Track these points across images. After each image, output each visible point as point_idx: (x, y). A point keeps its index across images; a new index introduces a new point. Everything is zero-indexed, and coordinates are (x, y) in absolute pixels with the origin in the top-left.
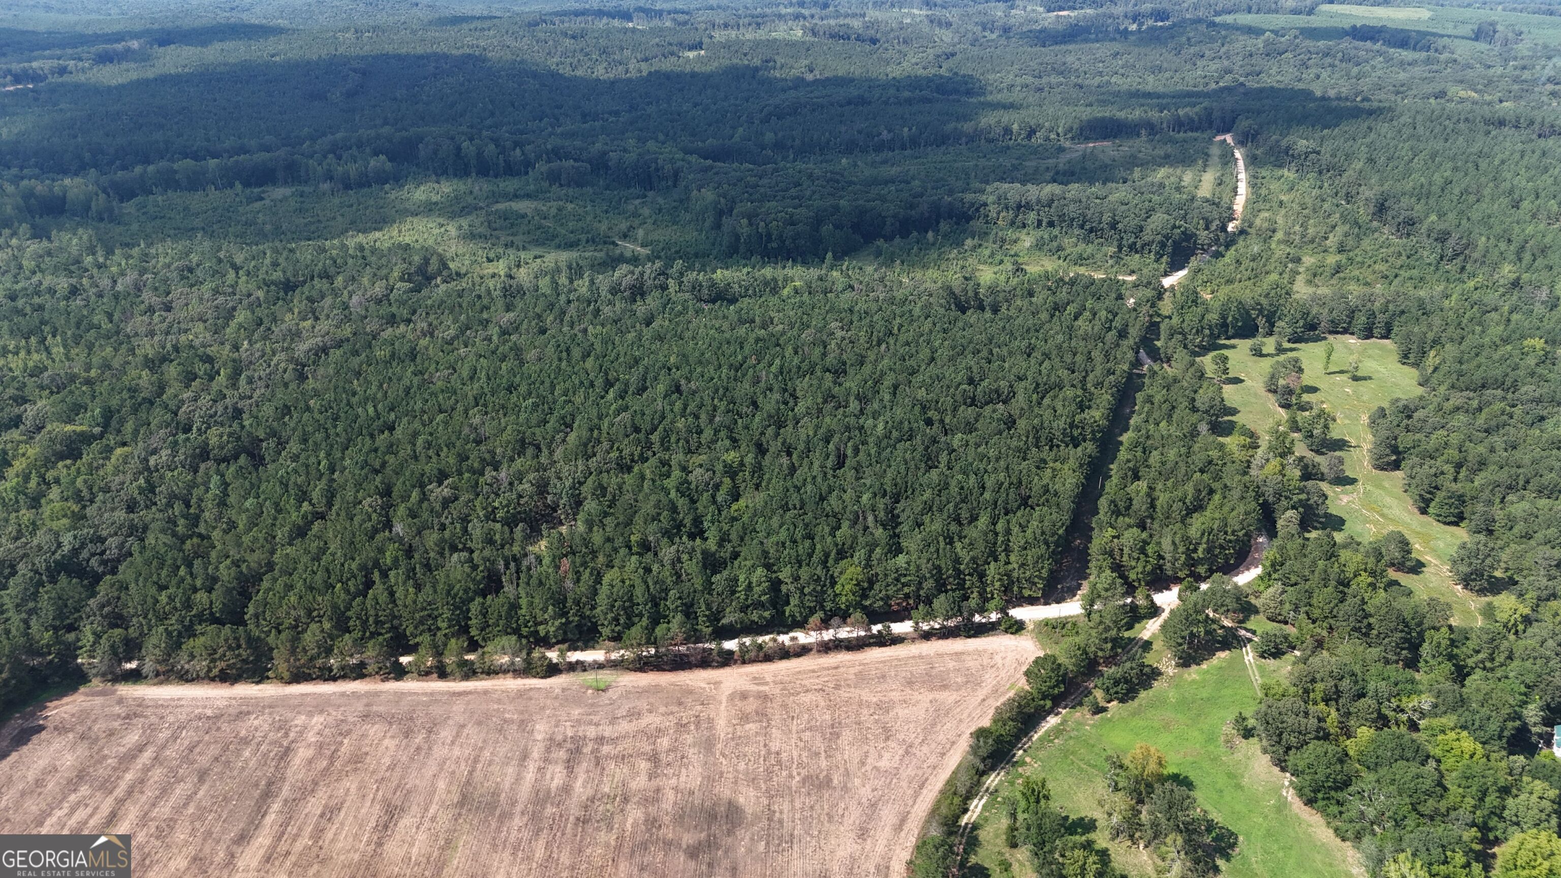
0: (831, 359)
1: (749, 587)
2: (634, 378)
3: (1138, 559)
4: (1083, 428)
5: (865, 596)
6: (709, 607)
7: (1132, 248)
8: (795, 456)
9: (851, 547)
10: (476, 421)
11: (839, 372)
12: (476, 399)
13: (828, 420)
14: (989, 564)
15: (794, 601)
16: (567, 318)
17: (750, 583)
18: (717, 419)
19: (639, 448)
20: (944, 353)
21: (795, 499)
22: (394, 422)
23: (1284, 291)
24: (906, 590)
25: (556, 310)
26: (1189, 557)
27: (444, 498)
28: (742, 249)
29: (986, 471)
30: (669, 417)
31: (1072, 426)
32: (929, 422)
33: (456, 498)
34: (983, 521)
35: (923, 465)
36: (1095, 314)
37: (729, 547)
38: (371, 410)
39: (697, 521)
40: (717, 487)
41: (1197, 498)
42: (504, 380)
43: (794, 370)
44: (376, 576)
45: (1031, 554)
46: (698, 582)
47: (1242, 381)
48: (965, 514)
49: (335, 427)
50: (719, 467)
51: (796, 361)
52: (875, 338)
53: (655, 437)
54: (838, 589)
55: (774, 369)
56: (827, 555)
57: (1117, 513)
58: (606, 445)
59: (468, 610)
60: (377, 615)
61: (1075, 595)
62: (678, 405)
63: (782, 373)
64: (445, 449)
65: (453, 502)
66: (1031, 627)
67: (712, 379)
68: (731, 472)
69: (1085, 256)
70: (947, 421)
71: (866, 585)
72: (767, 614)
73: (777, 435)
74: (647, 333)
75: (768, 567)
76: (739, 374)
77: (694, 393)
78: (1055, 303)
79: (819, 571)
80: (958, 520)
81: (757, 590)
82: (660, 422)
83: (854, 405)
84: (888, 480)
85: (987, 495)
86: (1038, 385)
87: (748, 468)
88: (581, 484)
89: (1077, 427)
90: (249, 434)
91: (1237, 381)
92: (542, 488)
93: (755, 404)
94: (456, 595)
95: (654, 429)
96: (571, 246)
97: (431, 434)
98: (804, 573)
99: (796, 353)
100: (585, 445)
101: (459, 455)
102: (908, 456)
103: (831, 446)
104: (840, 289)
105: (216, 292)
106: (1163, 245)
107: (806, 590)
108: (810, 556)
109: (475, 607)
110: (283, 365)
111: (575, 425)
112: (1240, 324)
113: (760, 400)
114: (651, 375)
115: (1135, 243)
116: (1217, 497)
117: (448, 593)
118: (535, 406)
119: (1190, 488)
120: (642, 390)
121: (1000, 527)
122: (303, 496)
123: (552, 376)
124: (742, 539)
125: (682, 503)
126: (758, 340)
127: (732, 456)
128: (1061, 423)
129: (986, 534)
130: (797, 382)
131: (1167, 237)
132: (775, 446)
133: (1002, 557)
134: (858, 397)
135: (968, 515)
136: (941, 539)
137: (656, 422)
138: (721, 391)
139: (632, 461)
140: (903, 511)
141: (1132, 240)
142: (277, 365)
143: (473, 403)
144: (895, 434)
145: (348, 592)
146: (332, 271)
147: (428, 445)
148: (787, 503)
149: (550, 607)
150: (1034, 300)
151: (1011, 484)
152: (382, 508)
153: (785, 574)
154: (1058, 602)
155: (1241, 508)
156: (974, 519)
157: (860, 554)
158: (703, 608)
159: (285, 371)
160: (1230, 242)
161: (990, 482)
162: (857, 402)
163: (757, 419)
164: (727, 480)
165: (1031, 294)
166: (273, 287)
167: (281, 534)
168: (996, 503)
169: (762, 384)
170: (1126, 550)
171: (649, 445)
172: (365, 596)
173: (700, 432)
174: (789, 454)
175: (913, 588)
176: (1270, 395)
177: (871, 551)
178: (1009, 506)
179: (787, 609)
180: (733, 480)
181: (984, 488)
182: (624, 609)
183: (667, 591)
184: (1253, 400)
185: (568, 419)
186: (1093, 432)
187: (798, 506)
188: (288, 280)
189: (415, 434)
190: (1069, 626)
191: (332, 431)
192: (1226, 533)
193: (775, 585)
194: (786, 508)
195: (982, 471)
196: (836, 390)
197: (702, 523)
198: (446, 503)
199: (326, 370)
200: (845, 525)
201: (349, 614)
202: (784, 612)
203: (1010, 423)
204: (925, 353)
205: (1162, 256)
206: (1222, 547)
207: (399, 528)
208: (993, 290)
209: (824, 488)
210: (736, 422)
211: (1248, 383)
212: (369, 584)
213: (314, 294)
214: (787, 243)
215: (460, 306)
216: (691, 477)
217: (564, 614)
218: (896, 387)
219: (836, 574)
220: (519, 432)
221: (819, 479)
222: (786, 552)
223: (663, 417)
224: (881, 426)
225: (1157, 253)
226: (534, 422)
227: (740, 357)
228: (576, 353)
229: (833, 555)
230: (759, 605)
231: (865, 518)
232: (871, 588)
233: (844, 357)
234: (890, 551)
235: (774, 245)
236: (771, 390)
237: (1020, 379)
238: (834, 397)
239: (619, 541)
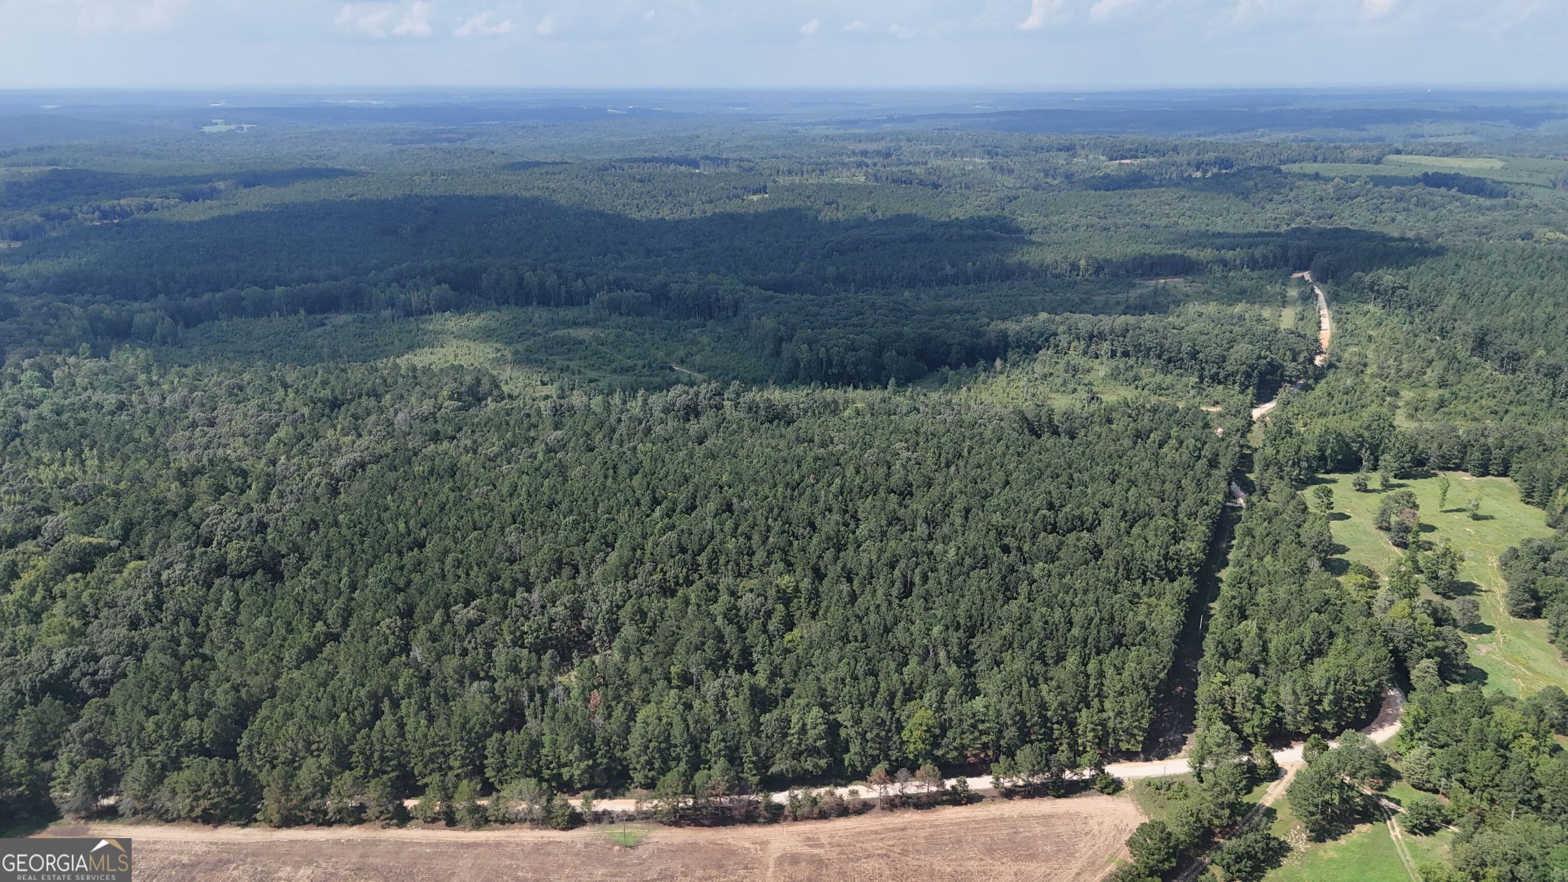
0: (895, 480)
1: (803, 730)
2: (682, 497)
3: (1253, 710)
4: (1178, 561)
5: (936, 745)
6: (756, 752)
7: (1215, 379)
8: (856, 583)
9: (921, 687)
10: (511, 539)
11: (905, 493)
12: (513, 516)
13: (892, 543)
14: (1080, 711)
15: (855, 748)
16: (617, 436)
17: (804, 725)
18: (771, 540)
19: (685, 570)
20: (1019, 477)
21: (856, 629)
22: (425, 539)
23: (1387, 423)
24: (985, 739)
25: (606, 428)
26: (1313, 710)
27: (469, 621)
28: (802, 374)
29: (1073, 604)
30: (719, 537)
31: (1166, 557)
32: (1006, 549)
33: (483, 621)
34: (1072, 660)
35: (1001, 596)
36: (1181, 443)
37: (780, 682)
38: (402, 526)
39: (746, 652)
40: (769, 614)
41: (1315, 642)
42: (545, 498)
43: (856, 490)
44: (386, 705)
45: (1129, 701)
46: (745, 722)
47: (1348, 517)
48: (1050, 653)
49: (363, 543)
50: (771, 592)
51: (858, 481)
52: (943, 460)
53: (702, 559)
54: (905, 735)
55: (833, 488)
56: (893, 695)
57: (1226, 656)
58: (648, 566)
59: (485, 748)
60: (383, 750)
61: (1180, 751)
62: (729, 524)
63: (842, 493)
64: (476, 568)
65: (479, 625)
66: (1131, 787)
67: (767, 497)
68: (785, 598)
69: (1164, 386)
70: (1026, 548)
71: (937, 731)
72: (823, 763)
73: (837, 558)
74: (700, 451)
75: (825, 707)
76: (796, 493)
77: (747, 512)
78: (1137, 430)
79: (884, 713)
80: (1042, 658)
81: (812, 733)
82: (709, 542)
83: (922, 529)
84: (961, 611)
85: (1075, 631)
86: (1125, 513)
87: (804, 595)
88: (619, 607)
89: (1173, 560)
90: (271, 548)
91: (1342, 517)
92: (576, 612)
93: (812, 525)
94: (471, 730)
95: (702, 549)
96: (628, 371)
97: (462, 552)
98: (867, 715)
99: (858, 472)
100: (627, 566)
101: (490, 574)
102: (983, 585)
103: (897, 572)
104: (904, 411)
105: (262, 408)
106: (1248, 376)
107: (869, 736)
108: (874, 695)
109: (491, 744)
110: (316, 479)
111: (617, 545)
112: (1340, 457)
113: (818, 521)
114: (701, 493)
115: (1218, 374)
116: (1339, 641)
117: (463, 727)
118: (576, 523)
119: (1307, 631)
120: (691, 509)
121: (1092, 667)
122: (318, 615)
123: (596, 493)
124: (796, 674)
125: (729, 631)
126: (816, 459)
127: (786, 581)
128: (1155, 554)
129: (1075, 676)
130: (859, 503)
131: (1252, 368)
132: (834, 571)
133: (1095, 703)
134: (926, 520)
135: (1054, 654)
136: (1024, 680)
137: (704, 542)
138: (776, 511)
139: (677, 584)
140: (980, 646)
141: (1214, 370)
142: (310, 480)
143: (511, 521)
144: (968, 561)
145: (353, 722)
146: (381, 389)
147: (458, 564)
148: (847, 633)
149: (576, 747)
150: (1114, 427)
151: (1102, 619)
152: (401, 630)
153: (845, 716)
154: (1161, 759)
155: (1370, 655)
156: (1061, 658)
157: (930, 696)
158: (750, 753)
159: (318, 485)
160: (1319, 375)
161: (1078, 617)
162: (924, 526)
163: (815, 541)
164: (780, 607)
165: (1110, 421)
166: (319, 404)
167: (289, 656)
168: (1085, 641)
169: (821, 504)
170: (1239, 700)
171: (695, 567)
172: (371, 728)
173: (751, 554)
174: (850, 580)
175: (992, 737)
176: (1382, 533)
177: (944, 692)
178: (1101, 645)
179: (847, 757)
180: (787, 606)
181: (1071, 623)
182: (660, 750)
183: (709, 731)
184: (1363, 538)
185: (610, 539)
186: (1190, 566)
187: (859, 638)
188: (336, 398)
189: (446, 552)
190: (1175, 787)
191: (358, 548)
192: (1355, 683)
193: (833, 728)
194: (845, 640)
195: (1069, 604)
196: (901, 512)
197: (751, 654)
198: (471, 626)
199: (361, 485)
200: (914, 661)
201: (352, 747)
202: (843, 760)
203: (1097, 553)
204: (999, 476)
205: (1247, 387)
206: (1350, 699)
207: (417, 653)
208: (1068, 416)
209: (889, 619)
210: (791, 544)
211: (1354, 519)
212: (377, 714)
213: (360, 411)
214: (848, 369)
215: (507, 424)
216: (740, 603)
217: (591, 755)
218: (967, 511)
219: (902, 718)
220: (556, 551)
221: (883, 608)
222: (846, 690)
223: (712, 537)
224: (952, 552)
225: (1242, 384)
226: (573, 540)
227: (797, 476)
228: (623, 470)
229: (899, 695)
230: (814, 751)
231: (936, 654)
232: (943, 735)
233: (910, 478)
234: (965, 692)
235: (835, 371)
236: (830, 510)
237: (1106, 506)
238: (899, 519)
239: (657, 673)
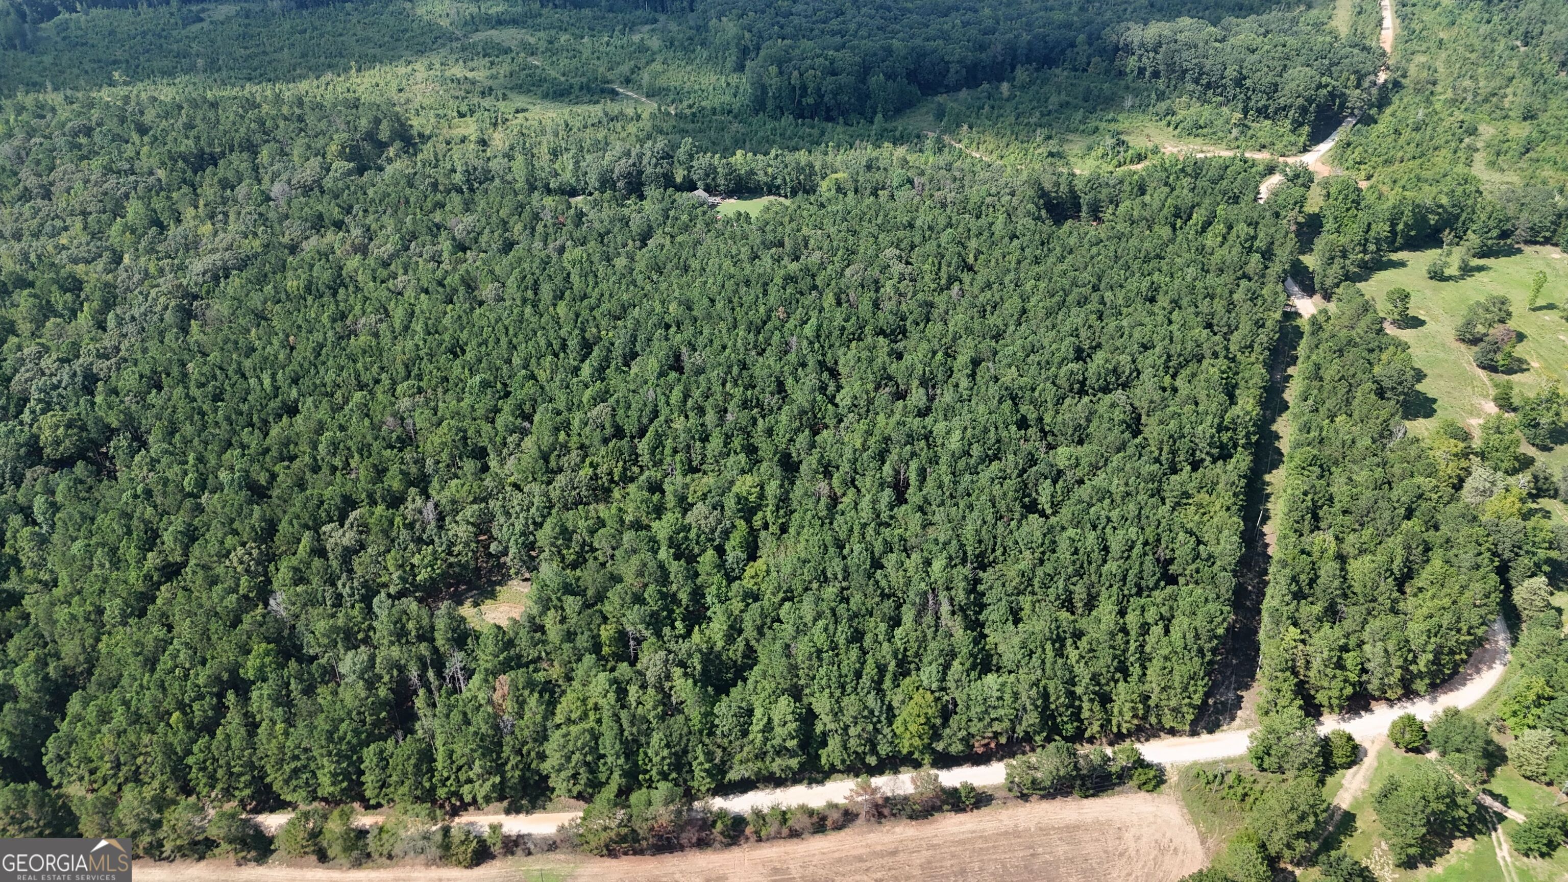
0: (885, 318)
1: (768, 727)
2: (619, 339)
3: (1334, 677)
4: (1235, 430)
5: (936, 736)
6: (709, 756)
7: (1263, 112)
8: (836, 481)
9: (917, 655)
10: (405, 403)
11: (897, 333)
12: (407, 367)
13: (881, 418)
14: (1116, 682)
15: (834, 743)
16: (540, 228)
17: (770, 720)
18: (729, 417)
19: (621, 464)
20: (1037, 305)
21: (835, 567)
22: (296, 401)
24: (997, 727)
25: (526, 214)
26: (1405, 669)
27: (346, 549)
28: (770, 105)
29: (1109, 520)
30: (664, 412)
31: (1220, 428)
32: (1023, 424)
33: (363, 546)
34: (1106, 609)
35: (1018, 508)
36: (1230, 228)
37: (740, 643)
38: (267, 382)
39: (698, 594)
40: (726, 534)
41: (1407, 562)
42: (446, 337)
43: (837, 333)
44: (231, 696)
45: (1181, 671)
46: (694, 712)
47: (1422, 323)
48: (1080, 592)
49: (216, 411)
50: (730, 503)
51: (838, 321)
52: (944, 274)
53: (643, 446)
54: (898, 724)
55: (809, 330)
56: (882, 670)
57: (1299, 596)
58: (575, 456)
59: (361, 760)
60: (228, 764)
61: (1233, 719)
62: (676, 395)
63: (818, 337)
64: (357, 456)
65: (356, 552)
66: (1173, 777)
67: (724, 347)
68: (748, 510)
69: (1201, 122)
70: (1047, 419)
71: (938, 721)
72: (794, 763)
73: (813, 445)
74: (643, 259)
75: (796, 693)
76: (761, 338)
77: (700, 371)
78: (1176, 207)
79: (872, 701)
80: (1068, 604)
81: (778, 730)
82: (651, 421)
83: (917, 397)
84: (969, 531)
85: (1112, 566)
86: (1169, 357)
87: (771, 501)
88: (539, 525)
89: (1227, 429)
90: (98, 420)
91: (1416, 323)
92: (483, 526)
93: (781, 387)
94: (342, 739)
95: (642, 433)
96: (562, 95)
97: (342, 428)
98: (851, 705)
99: (839, 304)
100: (545, 458)
101: (375, 466)
102: (997, 490)
103: (887, 469)
104: (895, 184)
105: (108, 170)
106: (1304, 110)
107: (852, 731)
108: (858, 675)
109: (369, 754)
110: (162, 300)
111: (536, 418)
112: (1413, 233)
113: (789, 382)
114: (641, 337)
115: (1266, 107)
116: (1437, 561)
117: (330, 734)
118: (485, 384)
119: (1395, 543)
120: (631, 356)
121: (1132, 619)
122: (151, 539)
123: (511, 332)
124: (760, 631)
125: (675, 568)
126: (789, 279)
127: (745, 485)
128: (1205, 429)
129: (1113, 635)
130: (840, 352)
131: (1310, 101)
132: (809, 464)
133: (1136, 670)
134: (924, 383)
135: (1084, 596)
136: (1048, 646)
137: (645, 421)
138: (735, 371)
139: (612, 481)
140: (991, 588)
141: (1263, 102)
142: (155, 300)
143: (402, 372)
144: (976, 450)
145: (189, 726)
146: (257, 138)
147: (335, 446)
148: (824, 572)
149: (477, 763)
150: (1147, 198)
151: (1146, 543)
152: (258, 563)
153: (821, 704)
154: (1211, 731)
155: (1477, 588)
156: (1091, 603)
157: (928, 674)
158: (702, 758)
159: (166, 308)
160: (1383, 102)
161: (1116, 544)
162: (922, 391)
163: (784, 418)
164: (741, 524)
165: (1142, 191)
166: (180, 164)
167: (113, 607)
168: (1124, 579)
169: (792, 357)
170: (1316, 663)
171: (635, 457)
172: (213, 735)
173: (705, 439)
174: (828, 475)
175: (1006, 724)
176: (1463, 347)
177: (947, 667)
178: (1143, 583)
179: (823, 753)
180: (748, 521)
181: (1106, 549)
182: (587, 764)
183: (648, 733)
184: (1441, 355)
185: (527, 408)
186: (1248, 436)
187: (840, 577)
188: (202, 151)
189: (320, 428)
190: (1230, 779)
191: (210, 418)
192: (1459, 631)
193: (808, 718)
194: (824, 579)
195: (1104, 521)
196: (893, 368)
197: (703, 596)
198: (348, 554)
199: (219, 308)
200: (908, 615)
201: (190, 760)
202: (818, 757)
203: (1134, 426)
204: (1012, 305)
205: (1301, 125)
206: (1452, 652)
207: (278, 601)
208: (1094, 183)
209: (878, 547)
210: (754, 422)
211: (1430, 327)
212: (221, 709)
213: (230, 175)
214: (826, 99)
215: (407, 202)
216: (690, 518)
217: (499, 768)
218: (976, 363)
219: (895, 704)
220: (459, 430)
221: (870, 531)
222: (822, 671)
223: (655, 414)
224: (956, 435)
225: (1294, 121)
226: (480, 412)
227: (762, 310)
228: (546, 291)
229: (892, 666)
230: (780, 751)
231: (938, 603)
232: (945, 723)
233: (903, 307)
234: (973, 667)
235: (810, 101)
236: (804, 365)
237: (1145, 347)
238: (890, 378)
239: (583, 641)
